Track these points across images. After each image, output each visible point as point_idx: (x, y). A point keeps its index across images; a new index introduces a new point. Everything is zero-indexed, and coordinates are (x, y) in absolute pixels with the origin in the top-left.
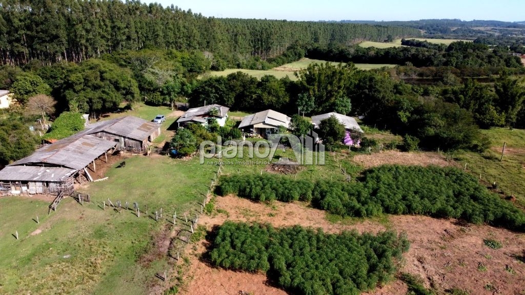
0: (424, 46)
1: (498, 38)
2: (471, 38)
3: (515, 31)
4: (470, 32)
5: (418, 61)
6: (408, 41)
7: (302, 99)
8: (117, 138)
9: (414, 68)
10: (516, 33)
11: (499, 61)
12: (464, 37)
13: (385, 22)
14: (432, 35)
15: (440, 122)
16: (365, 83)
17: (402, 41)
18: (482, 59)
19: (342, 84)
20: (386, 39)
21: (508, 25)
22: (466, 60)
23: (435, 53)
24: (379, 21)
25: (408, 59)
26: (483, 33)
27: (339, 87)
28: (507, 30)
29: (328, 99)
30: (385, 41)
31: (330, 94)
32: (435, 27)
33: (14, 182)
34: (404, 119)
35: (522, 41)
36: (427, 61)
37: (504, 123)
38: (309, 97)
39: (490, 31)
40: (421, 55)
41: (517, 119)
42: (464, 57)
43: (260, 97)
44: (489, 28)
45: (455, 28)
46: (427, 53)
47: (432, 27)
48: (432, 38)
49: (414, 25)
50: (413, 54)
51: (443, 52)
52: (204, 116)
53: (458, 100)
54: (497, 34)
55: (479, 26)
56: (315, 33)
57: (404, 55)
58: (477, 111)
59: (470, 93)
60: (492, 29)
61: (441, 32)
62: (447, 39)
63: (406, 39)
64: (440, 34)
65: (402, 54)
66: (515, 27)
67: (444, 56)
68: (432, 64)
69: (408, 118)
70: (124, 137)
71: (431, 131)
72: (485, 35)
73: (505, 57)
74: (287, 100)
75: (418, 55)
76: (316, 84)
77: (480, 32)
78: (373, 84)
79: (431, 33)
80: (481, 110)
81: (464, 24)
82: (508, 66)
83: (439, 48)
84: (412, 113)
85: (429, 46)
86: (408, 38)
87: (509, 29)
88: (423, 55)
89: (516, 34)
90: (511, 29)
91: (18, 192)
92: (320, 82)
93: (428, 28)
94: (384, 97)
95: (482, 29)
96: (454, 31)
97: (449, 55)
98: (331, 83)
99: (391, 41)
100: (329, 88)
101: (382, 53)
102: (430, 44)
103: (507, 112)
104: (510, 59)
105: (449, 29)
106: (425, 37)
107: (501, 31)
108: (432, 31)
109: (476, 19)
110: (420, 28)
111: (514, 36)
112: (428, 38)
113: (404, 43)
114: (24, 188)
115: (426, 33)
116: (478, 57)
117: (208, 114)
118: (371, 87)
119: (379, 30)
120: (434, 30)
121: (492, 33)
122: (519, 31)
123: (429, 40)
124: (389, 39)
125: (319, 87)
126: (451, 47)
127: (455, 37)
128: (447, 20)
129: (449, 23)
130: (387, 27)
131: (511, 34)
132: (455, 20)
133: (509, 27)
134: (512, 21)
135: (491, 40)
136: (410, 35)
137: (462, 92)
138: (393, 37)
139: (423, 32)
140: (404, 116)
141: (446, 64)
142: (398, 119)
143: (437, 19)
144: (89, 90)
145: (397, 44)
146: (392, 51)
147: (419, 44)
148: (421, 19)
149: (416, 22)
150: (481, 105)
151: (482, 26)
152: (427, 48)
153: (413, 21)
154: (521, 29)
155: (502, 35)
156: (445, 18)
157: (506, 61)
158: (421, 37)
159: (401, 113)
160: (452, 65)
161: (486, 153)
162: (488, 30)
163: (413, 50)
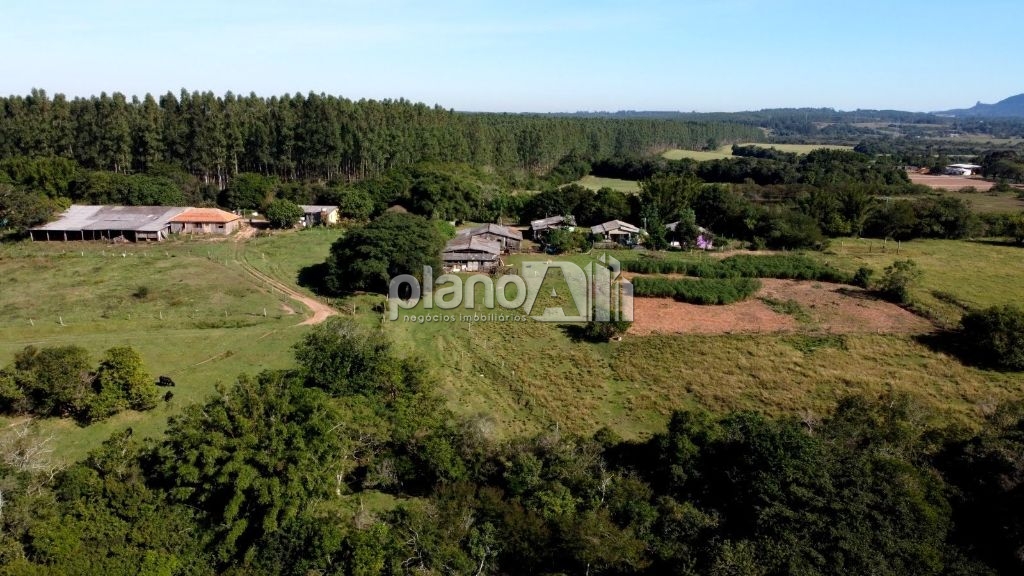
0: (770, 157)
1: (899, 142)
2: (849, 142)
3: (930, 129)
4: (850, 131)
5: (761, 178)
6: (743, 149)
7: (645, 210)
8: (500, 238)
9: (757, 186)
10: (929, 132)
11: (876, 176)
12: (839, 141)
13: (701, 114)
14: (784, 138)
15: (785, 226)
16: (709, 193)
17: (733, 148)
18: (853, 174)
19: (686, 194)
20: (706, 145)
21: (918, 118)
22: (829, 175)
23: (785, 166)
24: (687, 111)
25: (747, 175)
26: (873, 133)
27: (684, 198)
28: (914, 127)
29: (671, 210)
30: (705, 149)
31: (674, 205)
32: (789, 122)
33: (456, 261)
34: (751, 226)
35: (936, 147)
36: (775, 178)
37: (849, 231)
38: (652, 209)
39: (886, 129)
40: (765, 169)
41: (864, 229)
42: (826, 172)
43: (600, 210)
44: (884, 124)
45: (824, 125)
46: (773, 166)
47: (783, 123)
48: (784, 143)
49: (752, 119)
50: (755, 168)
51: (797, 165)
52: (556, 224)
53: (804, 210)
54: (896, 135)
55: (867, 121)
56: (593, 137)
57: (741, 169)
58: (823, 220)
59: (815, 202)
60: (890, 126)
61: (800, 133)
62: (810, 144)
63: (740, 146)
64: (798, 136)
65: (737, 168)
66: (929, 122)
67: (798, 170)
68: (781, 181)
69: (755, 226)
70: (506, 237)
71: (777, 234)
72: (876, 136)
73: (885, 171)
74: (629, 212)
75: (761, 169)
76: (660, 195)
77: (867, 131)
78: (717, 194)
79: (782, 134)
80: (826, 220)
81: (838, 117)
82: (888, 183)
83: (791, 157)
84: (758, 220)
85: (779, 157)
86: (744, 142)
87: (918, 125)
88: (769, 170)
89: (930, 135)
90: (922, 125)
91: (458, 270)
92: (663, 193)
93: (776, 125)
94: (728, 208)
95: (871, 125)
96: (822, 130)
97: (805, 169)
98: (675, 194)
99: (714, 149)
100: (673, 199)
101: (709, 167)
102: (780, 153)
103: (852, 220)
104: (891, 173)
105: (815, 127)
106: (772, 141)
107: (903, 129)
108: (784, 131)
109: (862, 108)
110: (763, 125)
111: (926, 138)
112: (777, 143)
113: (736, 151)
114: (464, 267)
115: (773, 133)
116: (845, 171)
117: (561, 223)
118: (715, 198)
119: (692, 131)
120: (787, 128)
121: (888, 132)
122: (937, 129)
123: (778, 147)
124: (711, 146)
125: (662, 198)
126: (810, 158)
127: (824, 141)
128: (810, 110)
129: (813, 117)
130: (705, 125)
131: (922, 135)
132: (824, 109)
133: (918, 122)
134: (926, 110)
135: (884, 145)
136: (746, 138)
137: (807, 201)
138: (717, 141)
139: (767, 132)
140: (750, 224)
141: (801, 181)
142: (745, 226)
143: (792, 107)
144: (445, 200)
145: (725, 153)
146: (722, 164)
147: (762, 154)
148: (764, 108)
149: (755, 114)
150: (827, 214)
151: (872, 121)
152: (775, 159)
153: (750, 112)
154: (939, 126)
155: (906, 137)
156: (806, 107)
157: (885, 176)
158: (764, 141)
159: (748, 221)
160: (810, 183)
161: (827, 250)
162: (881, 128)
163: (754, 162)
